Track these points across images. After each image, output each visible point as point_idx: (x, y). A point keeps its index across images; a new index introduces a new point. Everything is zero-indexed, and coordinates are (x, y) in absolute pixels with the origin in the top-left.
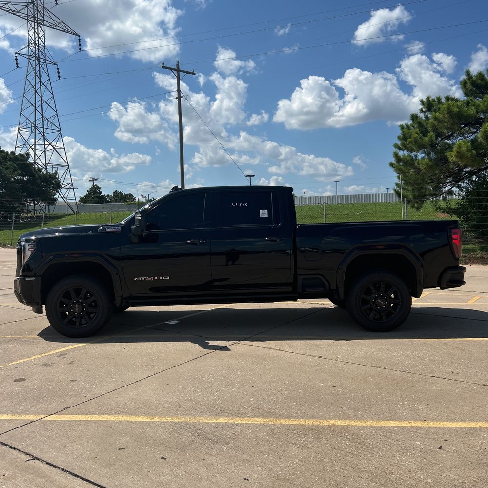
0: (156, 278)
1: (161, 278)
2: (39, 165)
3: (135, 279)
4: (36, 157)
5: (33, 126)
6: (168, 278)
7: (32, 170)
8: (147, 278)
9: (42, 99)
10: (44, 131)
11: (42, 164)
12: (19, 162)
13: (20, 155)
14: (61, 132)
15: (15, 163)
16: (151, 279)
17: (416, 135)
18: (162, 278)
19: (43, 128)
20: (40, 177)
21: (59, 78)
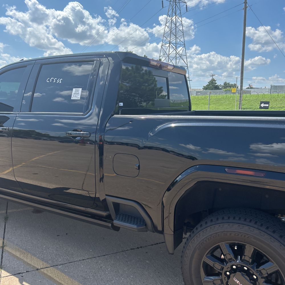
9: (176, 26)
14: (185, 46)
19: (176, 44)
21: (187, 11)
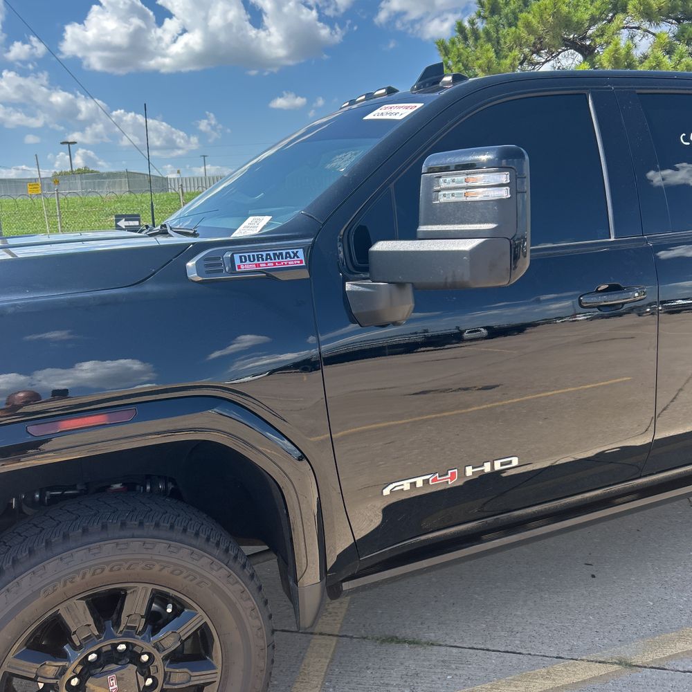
0: (469, 471)
1: (487, 467)
3: (386, 492)
6: (515, 461)
8: (435, 478)
16: (451, 477)
18: (492, 466)
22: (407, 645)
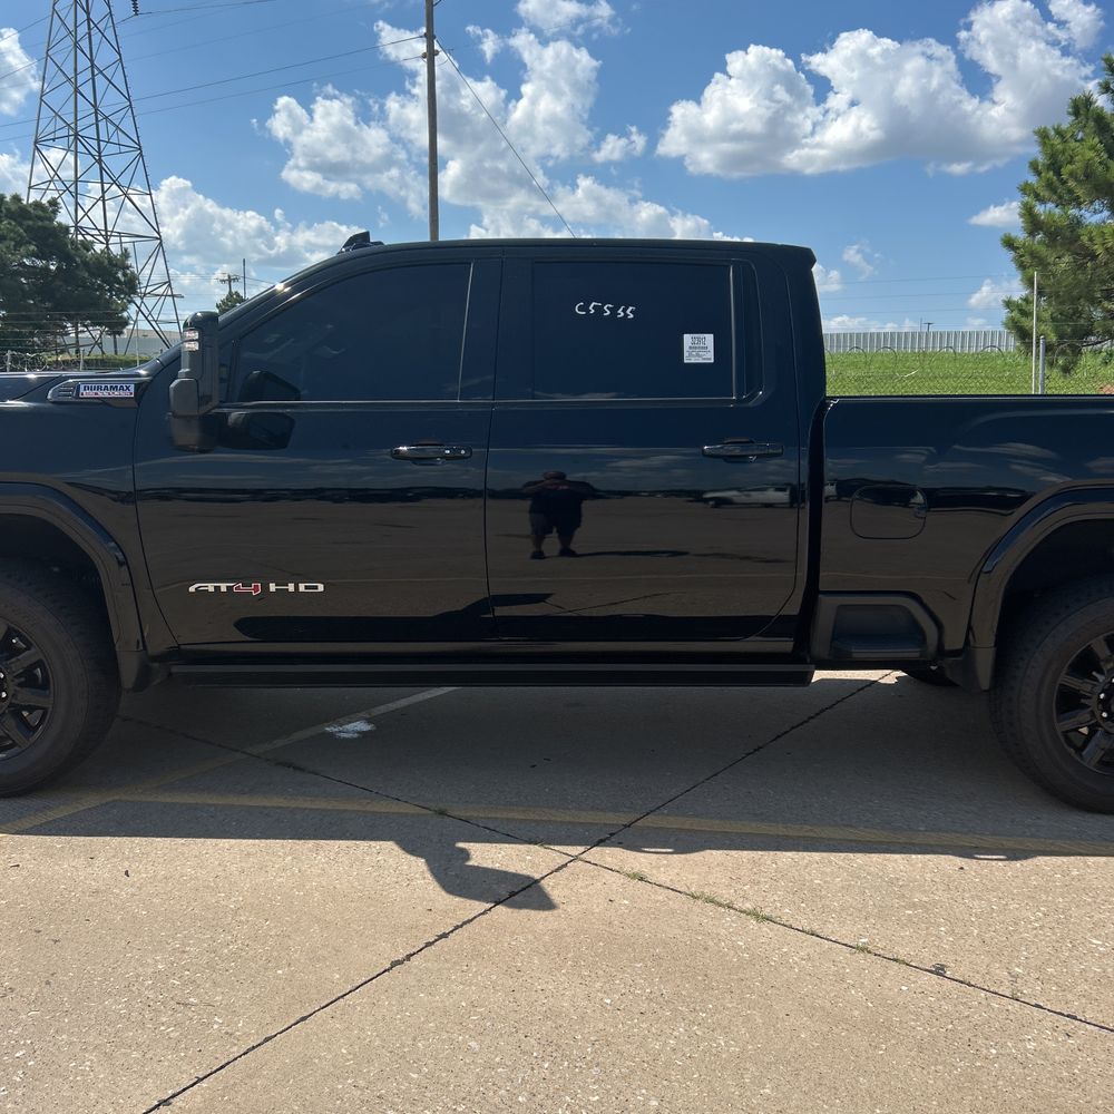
0: (273, 587)
1: (291, 587)
2: (88, 234)
3: (192, 589)
4: (81, 213)
5: (71, 133)
6: (321, 588)
7: (66, 245)
8: (238, 587)
9: (93, 66)
10: (99, 148)
11: (96, 232)
12: (31, 223)
13: (37, 205)
14: (141, 154)
15: (21, 225)
16: (254, 589)
17: (1092, 154)
18: (297, 587)
19: (99, 140)
20: (85, 264)
21: (136, 11)
22: (291, 769)
